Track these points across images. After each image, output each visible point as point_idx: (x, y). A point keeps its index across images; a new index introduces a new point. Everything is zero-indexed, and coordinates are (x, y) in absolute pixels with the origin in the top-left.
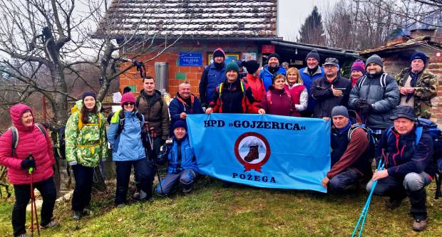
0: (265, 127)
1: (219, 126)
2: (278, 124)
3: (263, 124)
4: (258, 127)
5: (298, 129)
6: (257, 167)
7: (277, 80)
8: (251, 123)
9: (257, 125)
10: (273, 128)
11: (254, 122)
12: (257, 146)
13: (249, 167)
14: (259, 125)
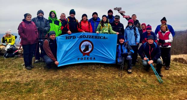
0: (92, 38)
1: (73, 38)
2: (97, 37)
3: (91, 37)
4: (89, 38)
5: (105, 39)
6: (88, 54)
7: (28, 17)
8: (86, 36)
9: (89, 37)
10: (95, 38)
11: (88, 36)
12: (88, 45)
13: (84, 54)
14: (90, 37)
